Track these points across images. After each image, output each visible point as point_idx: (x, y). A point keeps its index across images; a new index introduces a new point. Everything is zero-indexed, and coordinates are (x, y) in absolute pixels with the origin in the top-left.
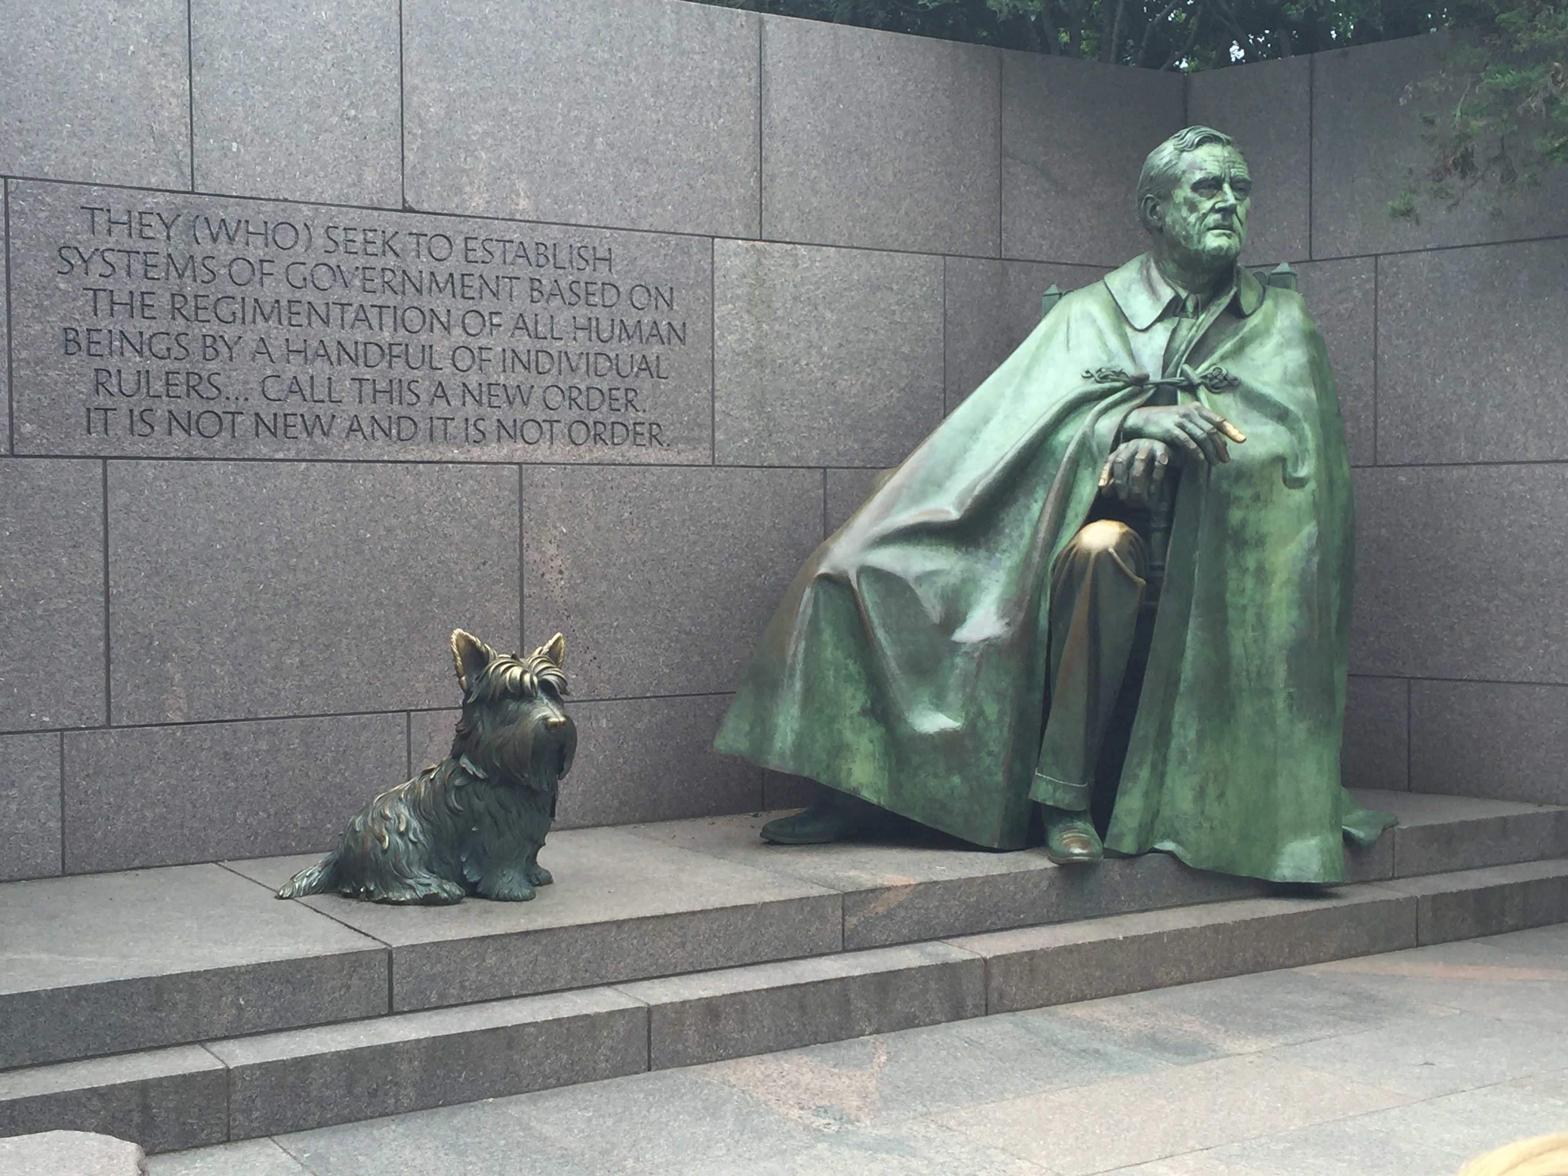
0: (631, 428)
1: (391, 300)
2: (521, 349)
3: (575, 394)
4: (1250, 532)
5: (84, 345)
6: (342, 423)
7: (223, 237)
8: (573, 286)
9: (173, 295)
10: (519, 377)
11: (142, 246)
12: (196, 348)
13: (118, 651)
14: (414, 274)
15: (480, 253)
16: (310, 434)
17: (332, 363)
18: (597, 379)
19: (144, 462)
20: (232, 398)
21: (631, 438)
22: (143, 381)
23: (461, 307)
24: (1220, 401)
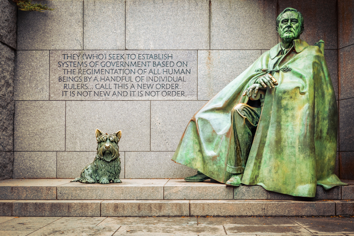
0: (177, 92)
1: (122, 68)
2: (151, 77)
3: (163, 85)
4: (289, 107)
5: (62, 80)
6: (111, 93)
7: (89, 58)
8: (163, 63)
9: (79, 69)
10: (151, 82)
11: (73, 61)
12: (83, 79)
13: (67, 137)
14: (127, 62)
15: (142, 57)
16: (105, 95)
17: (110, 81)
18: (169, 82)
19: (73, 101)
20: (90, 89)
21: (177, 95)
22: (73, 86)
23: (137, 68)
24: (285, 74)
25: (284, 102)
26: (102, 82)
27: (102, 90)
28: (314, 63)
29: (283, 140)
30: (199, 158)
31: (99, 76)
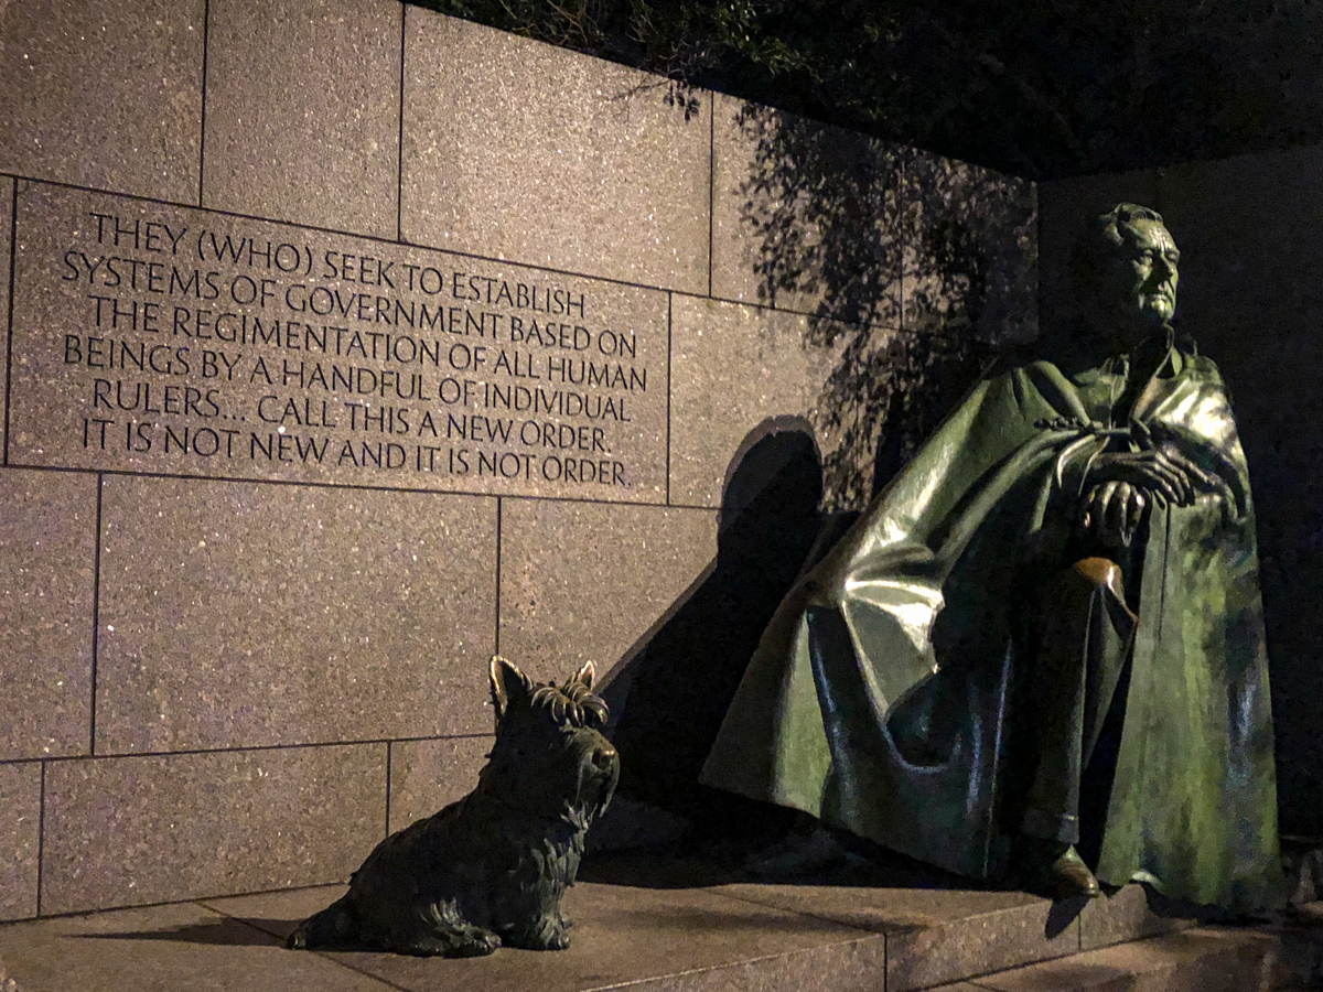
0: (597, 466)
1: (383, 328)
3: (549, 431)
5: (85, 355)
6: (335, 448)
7: (227, 255)
8: (550, 328)
9: (177, 309)
10: (500, 412)
11: (148, 257)
12: (196, 365)
13: (105, 676)
14: (407, 306)
16: (304, 457)
17: (327, 388)
18: (569, 418)
19: (139, 478)
20: (230, 416)
21: (597, 476)
22: (142, 394)
23: (448, 340)
26: (292, 390)
27: (289, 428)
31: (276, 355)
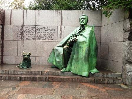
2: (43, 34)
4: (82, 47)
6: (32, 39)
8: (47, 30)
9: (22, 31)
11: (20, 28)
13: (18, 52)
15: (41, 28)
18: (49, 36)
20: (25, 37)
21: (51, 40)
23: (39, 31)
24: (81, 36)
25: (80, 46)
26: (29, 35)
27: (29, 38)
28: (90, 33)
29: (79, 58)
30: (55, 61)
31: (28, 33)
